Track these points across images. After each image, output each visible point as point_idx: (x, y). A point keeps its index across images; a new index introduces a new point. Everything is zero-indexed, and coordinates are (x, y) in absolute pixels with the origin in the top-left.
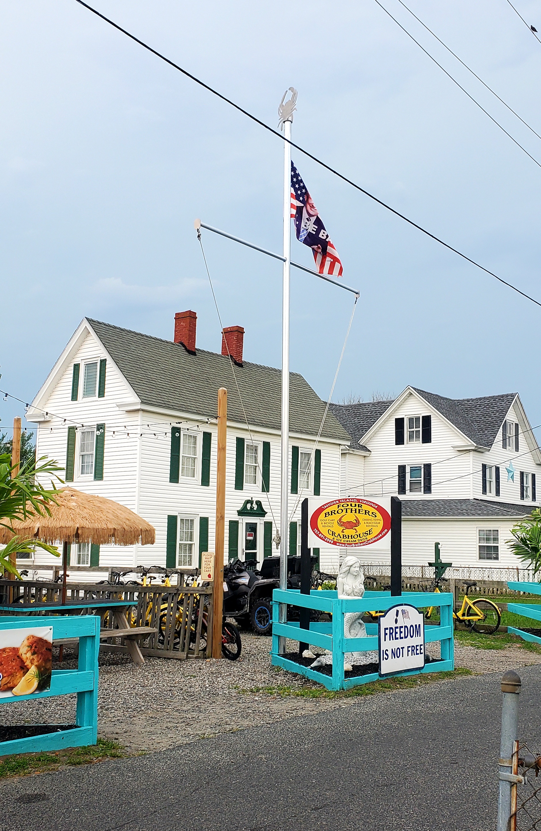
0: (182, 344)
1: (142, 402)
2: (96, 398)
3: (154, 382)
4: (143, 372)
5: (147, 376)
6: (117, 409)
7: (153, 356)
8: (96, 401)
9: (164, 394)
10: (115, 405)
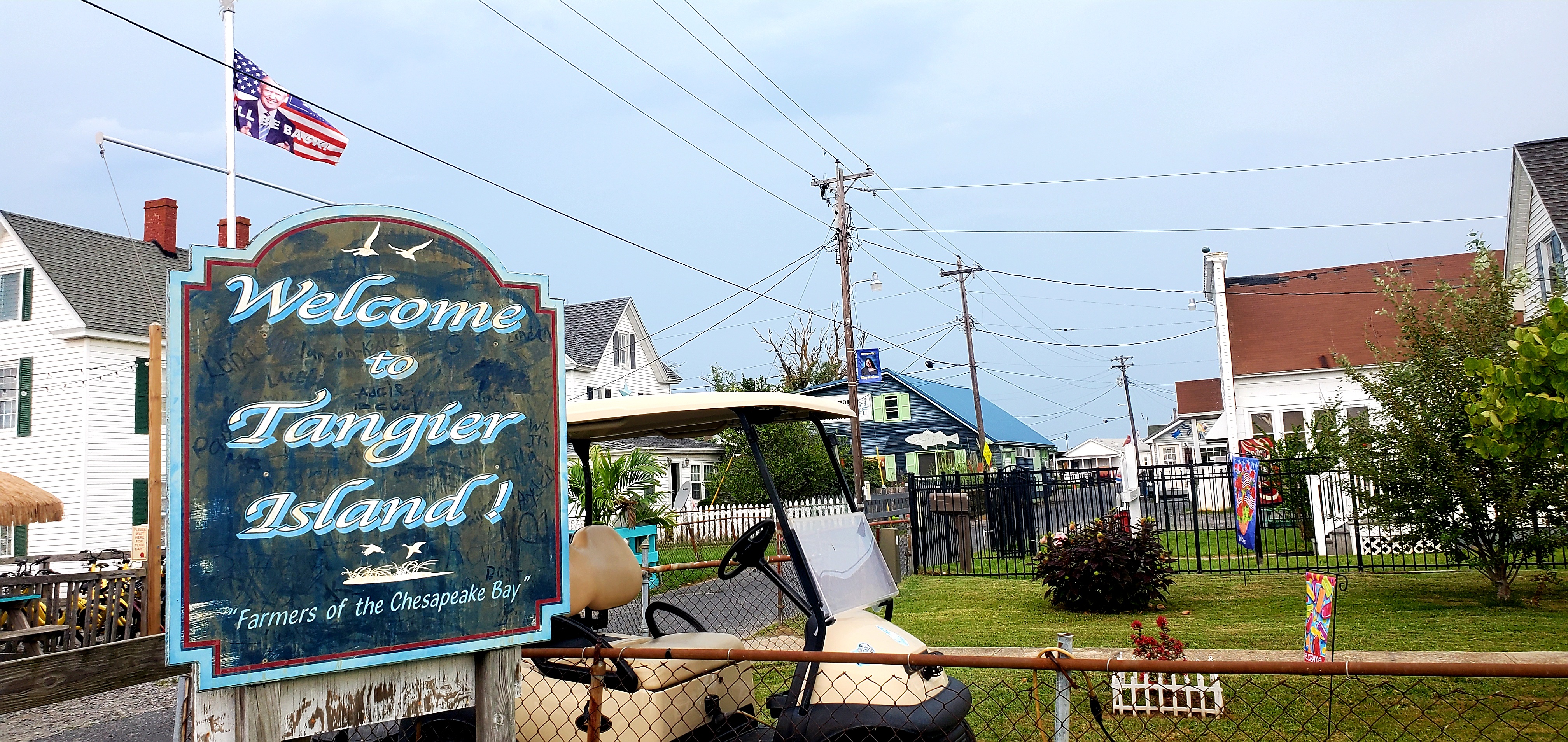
0: (155, 242)
1: (88, 327)
2: (19, 321)
3: (108, 298)
4: (91, 285)
5: (98, 290)
6: (51, 336)
7: (109, 261)
8: (17, 326)
9: (123, 314)
10: (47, 331)
